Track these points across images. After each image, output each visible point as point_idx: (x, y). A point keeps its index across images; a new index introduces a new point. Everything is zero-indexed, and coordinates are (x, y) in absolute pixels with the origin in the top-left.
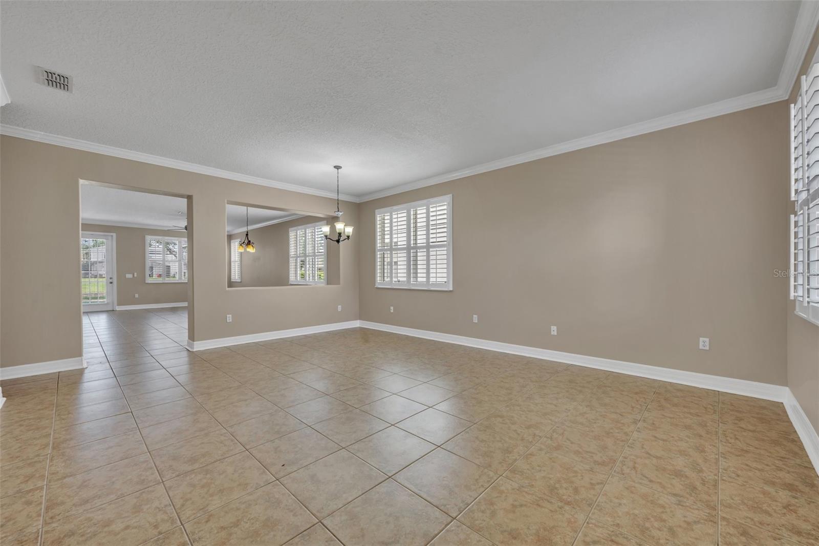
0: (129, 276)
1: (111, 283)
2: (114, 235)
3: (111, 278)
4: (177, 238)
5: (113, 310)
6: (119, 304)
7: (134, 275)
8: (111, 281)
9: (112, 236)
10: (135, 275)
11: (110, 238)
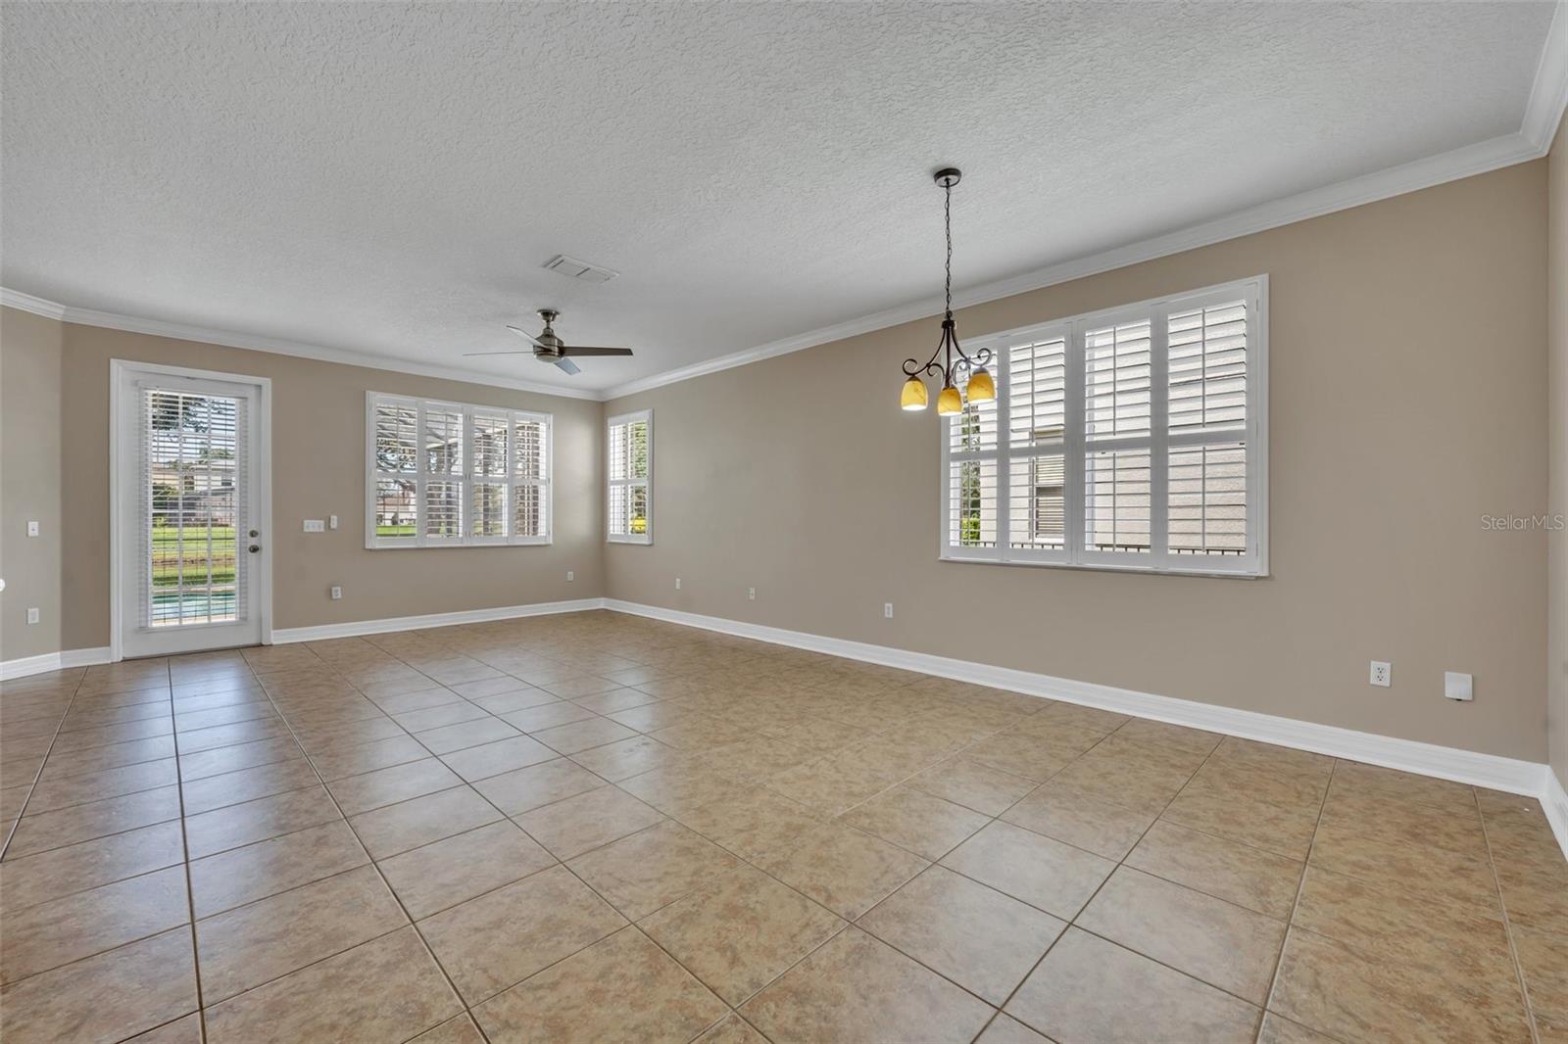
0: (313, 526)
1: (255, 549)
2: (267, 383)
3: (253, 534)
4: (459, 405)
5: (261, 645)
6: (279, 625)
7: (329, 521)
8: (253, 542)
9: (259, 387)
10: (334, 524)
11: (251, 393)
